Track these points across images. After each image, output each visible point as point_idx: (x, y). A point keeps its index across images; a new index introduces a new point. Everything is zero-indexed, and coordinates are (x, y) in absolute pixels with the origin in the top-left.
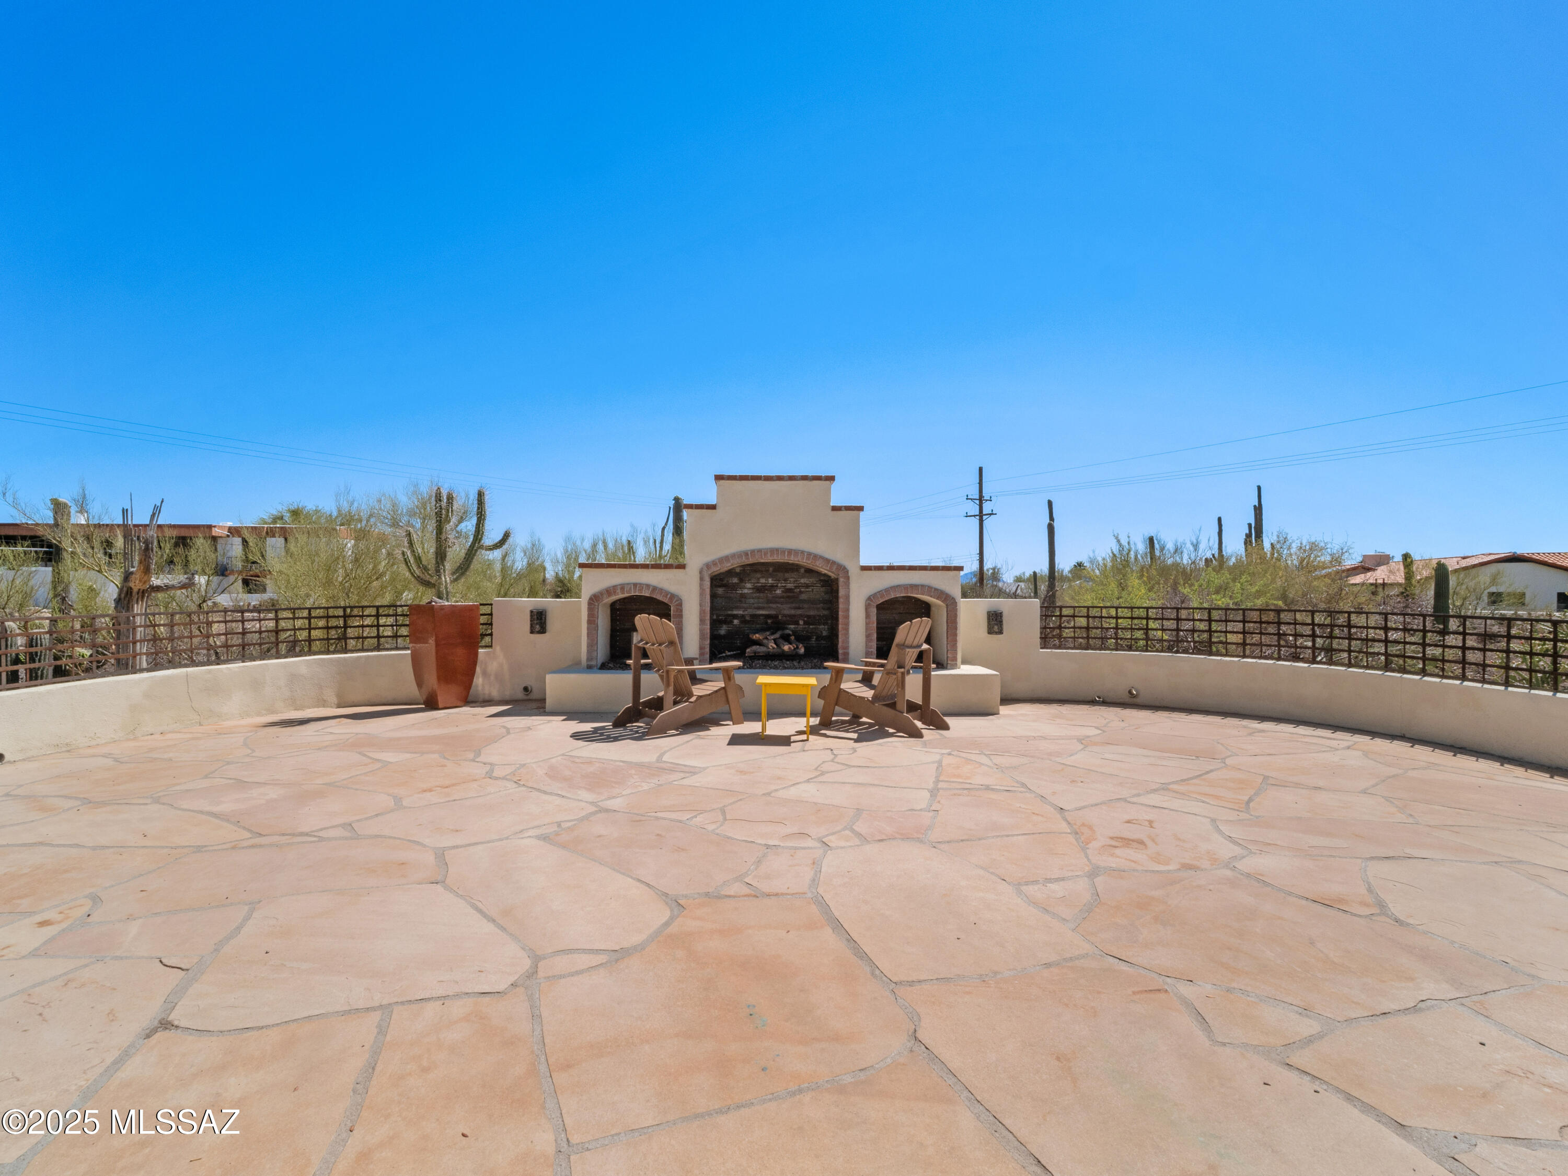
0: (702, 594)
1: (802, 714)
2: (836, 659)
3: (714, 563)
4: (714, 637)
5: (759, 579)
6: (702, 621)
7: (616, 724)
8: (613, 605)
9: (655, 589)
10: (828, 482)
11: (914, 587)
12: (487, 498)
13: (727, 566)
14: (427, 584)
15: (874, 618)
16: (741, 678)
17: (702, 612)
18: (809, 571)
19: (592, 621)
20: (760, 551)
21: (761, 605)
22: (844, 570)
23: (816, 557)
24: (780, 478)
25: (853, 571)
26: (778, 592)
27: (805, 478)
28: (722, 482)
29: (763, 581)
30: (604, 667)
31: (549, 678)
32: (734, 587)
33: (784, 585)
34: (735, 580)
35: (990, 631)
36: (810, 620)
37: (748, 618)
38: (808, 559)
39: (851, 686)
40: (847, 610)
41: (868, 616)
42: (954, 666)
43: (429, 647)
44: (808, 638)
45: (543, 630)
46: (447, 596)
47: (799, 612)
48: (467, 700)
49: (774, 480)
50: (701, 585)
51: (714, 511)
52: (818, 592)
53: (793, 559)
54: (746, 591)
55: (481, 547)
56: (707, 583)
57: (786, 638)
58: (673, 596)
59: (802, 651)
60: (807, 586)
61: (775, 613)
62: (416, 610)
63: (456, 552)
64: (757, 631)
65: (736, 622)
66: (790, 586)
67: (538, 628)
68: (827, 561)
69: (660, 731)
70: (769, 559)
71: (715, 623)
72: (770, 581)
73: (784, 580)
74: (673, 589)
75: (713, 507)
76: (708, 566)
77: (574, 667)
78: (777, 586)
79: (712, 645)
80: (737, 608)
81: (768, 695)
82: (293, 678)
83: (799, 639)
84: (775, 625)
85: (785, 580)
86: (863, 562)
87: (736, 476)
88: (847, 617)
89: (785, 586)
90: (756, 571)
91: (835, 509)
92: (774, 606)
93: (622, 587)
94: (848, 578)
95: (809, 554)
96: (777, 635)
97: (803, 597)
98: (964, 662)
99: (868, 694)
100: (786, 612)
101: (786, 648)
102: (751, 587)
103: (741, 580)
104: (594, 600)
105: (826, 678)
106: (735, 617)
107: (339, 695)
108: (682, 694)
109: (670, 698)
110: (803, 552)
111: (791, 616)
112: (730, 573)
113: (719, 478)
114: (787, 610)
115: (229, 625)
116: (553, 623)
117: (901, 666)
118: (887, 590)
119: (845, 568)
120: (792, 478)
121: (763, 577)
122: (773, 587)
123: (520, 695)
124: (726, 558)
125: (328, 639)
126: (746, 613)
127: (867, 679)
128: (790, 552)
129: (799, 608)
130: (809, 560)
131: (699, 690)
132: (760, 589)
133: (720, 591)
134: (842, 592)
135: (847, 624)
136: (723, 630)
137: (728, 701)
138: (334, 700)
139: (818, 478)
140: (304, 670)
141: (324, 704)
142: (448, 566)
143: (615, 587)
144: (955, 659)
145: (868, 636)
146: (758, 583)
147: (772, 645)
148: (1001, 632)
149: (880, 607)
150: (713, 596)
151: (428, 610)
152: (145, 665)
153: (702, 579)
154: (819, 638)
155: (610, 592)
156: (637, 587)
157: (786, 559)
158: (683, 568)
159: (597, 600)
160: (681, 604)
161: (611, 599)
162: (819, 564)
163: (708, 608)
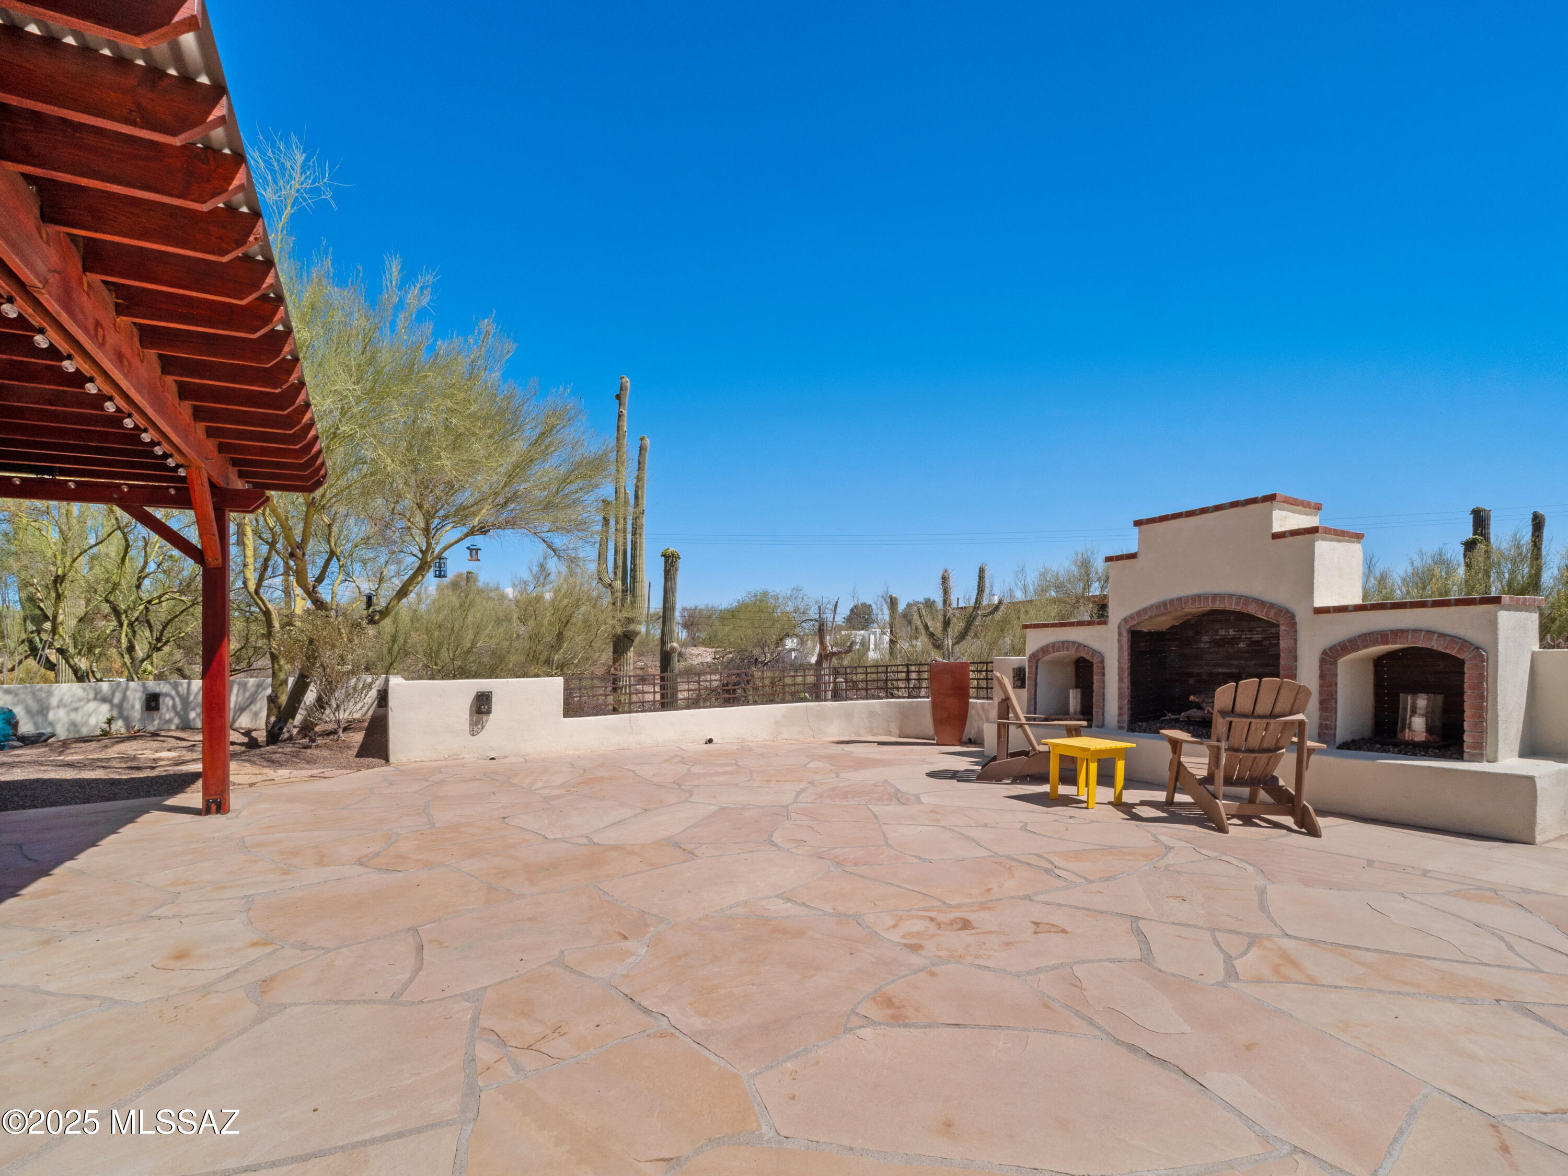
0: (1120, 650)
3: (1132, 617)
5: (1217, 631)
6: (1121, 680)
10: (1268, 503)
13: (1145, 619)
17: (1122, 668)
19: (1031, 677)
21: (1221, 662)
22: (1291, 617)
23: (1247, 600)
24: (1204, 511)
25: (1302, 615)
26: (1242, 645)
27: (1236, 504)
28: (1143, 527)
29: (1222, 632)
33: (1249, 636)
37: (1204, 677)
38: (1237, 604)
46: (949, 656)
49: (1198, 515)
50: (1119, 641)
51: (1135, 560)
54: (1202, 645)
58: (1094, 652)
61: (1237, 671)
66: (1257, 637)
67: (1019, 683)
68: (1262, 604)
70: (1196, 607)
72: (1231, 632)
73: (1249, 631)
74: (1096, 646)
75: (1133, 556)
76: (1125, 620)
78: (1240, 638)
82: (872, 714)
85: (1251, 630)
86: (1318, 603)
87: (1155, 518)
89: (1251, 638)
90: (1205, 622)
92: (1235, 662)
93: (1054, 646)
94: (1294, 625)
95: (1240, 597)
102: (1208, 640)
104: (1032, 658)
107: (901, 730)
110: (1230, 596)
113: (1138, 523)
115: (879, 675)
119: (1288, 611)
120: (1218, 508)
121: (1222, 628)
122: (1235, 640)
124: (1145, 611)
125: (909, 688)
126: (1202, 670)
128: (1215, 597)
129: (1268, 665)
130: (1239, 605)
132: (1219, 643)
138: (897, 732)
139: (1253, 501)
141: (890, 733)
143: (1047, 646)
146: (1217, 635)
147: (1209, 709)
152: (830, 697)
153: (1120, 634)
155: (1044, 650)
156: (1065, 645)
157: (1210, 606)
158: (1105, 623)
159: (1035, 658)
160: (1102, 661)
161: (1048, 658)
162: (1252, 610)
163: (1126, 665)
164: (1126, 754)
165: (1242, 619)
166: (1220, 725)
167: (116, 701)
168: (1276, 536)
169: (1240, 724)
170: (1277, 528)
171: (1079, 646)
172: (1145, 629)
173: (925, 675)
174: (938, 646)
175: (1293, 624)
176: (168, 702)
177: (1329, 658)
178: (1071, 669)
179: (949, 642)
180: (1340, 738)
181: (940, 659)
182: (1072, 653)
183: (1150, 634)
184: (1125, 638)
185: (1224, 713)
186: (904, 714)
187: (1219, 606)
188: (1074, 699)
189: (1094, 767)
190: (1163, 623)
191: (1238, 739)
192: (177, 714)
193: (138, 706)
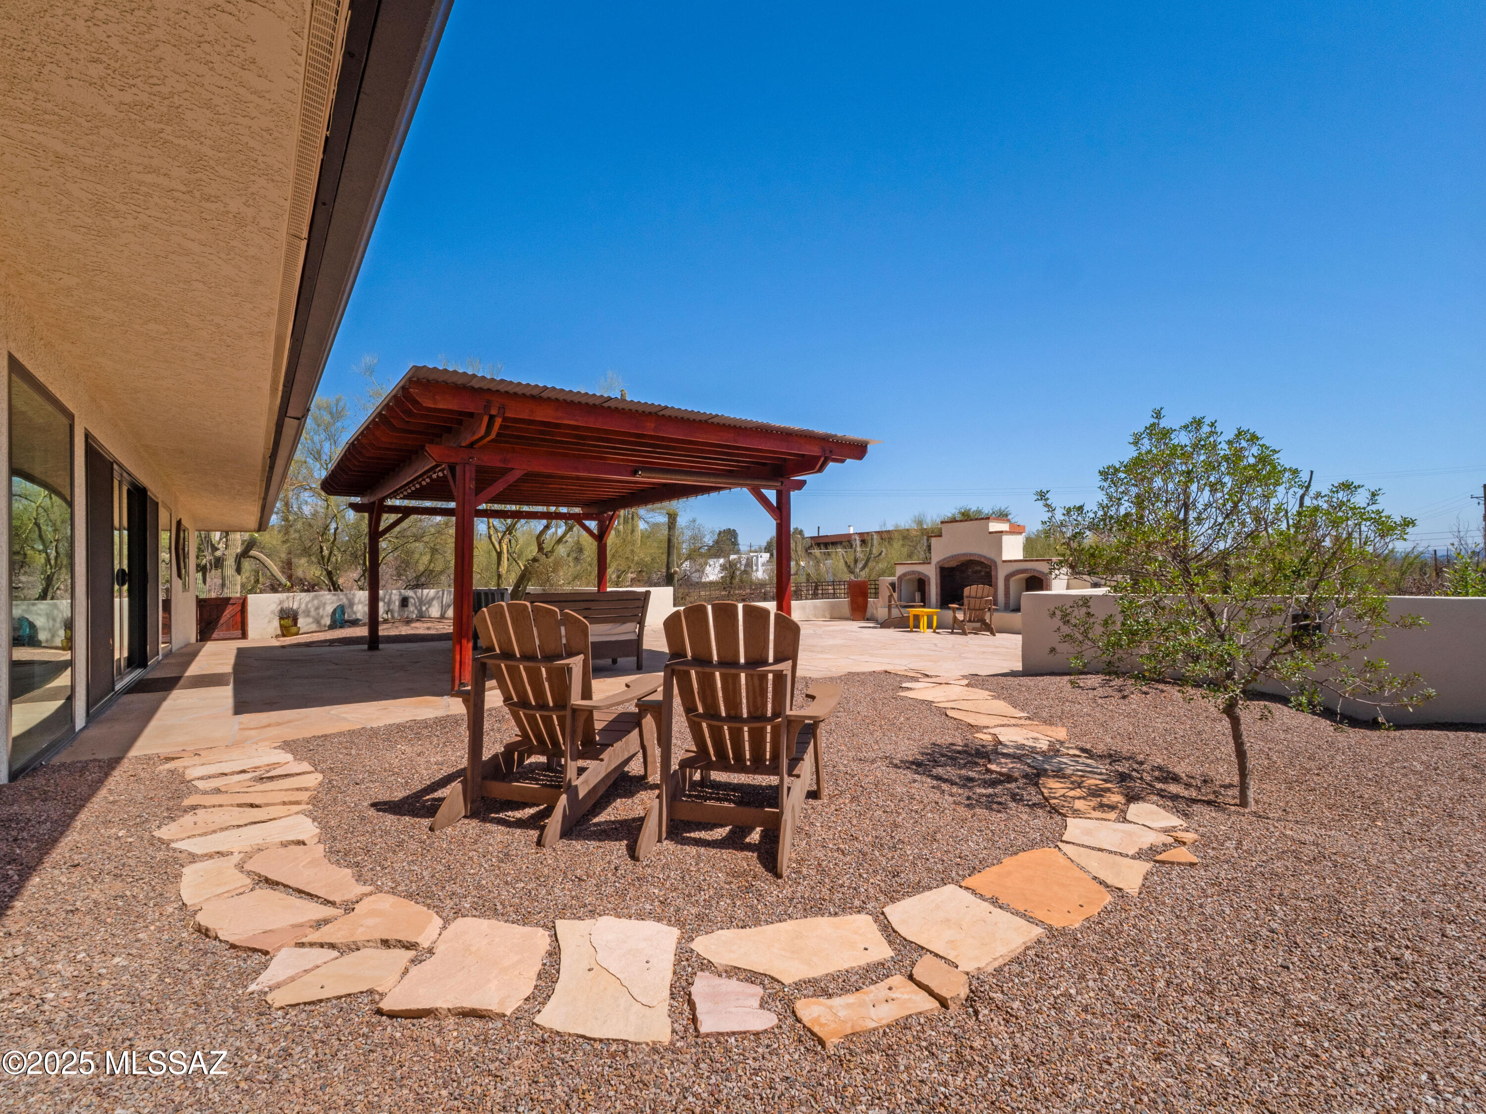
0: (937, 574)
3: (941, 561)
6: (937, 588)
10: (988, 520)
11: (1028, 570)
17: (937, 584)
19: (899, 587)
20: (959, 555)
21: (968, 578)
22: (995, 563)
23: (982, 556)
25: (999, 563)
33: (981, 569)
37: (963, 584)
40: (997, 582)
41: (1006, 585)
48: (864, 618)
50: (936, 571)
51: (941, 537)
53: (974, 558)
58: (926, 576)
66: (984, 570)
68: (986, 558)
70: (966, 558)
74: (926, 573)
76: (938, 563)
82: (815, 607)
86: (1004, 559)
88: (996, 586)
93: (909, 573)
95: (979, 555)
118: (1015, 572)
119: (994, 561)
121: (976, 566)
125: (835, 594)
126: (969, 584)
128: (970, 554)
130: (979, 558)
134: (993, 573)
135: (997, 589)
143: (905, 573)
145: (1005, 595)
146: (974, 569)
153: (936, 568)
155: (904, 575)
156: (913, 572)
157: (968, 558)
158: (929, 563)
159: (900, 578)
160: (929, 580)
161: (906, 578)
162: (983, 560)
163: (939, 581)
164: (937, 613)
165: (981, 563)
166: (966, 601)
167: (386, 600)
168: (991, 533)
169: (973, 601)
170: (991, 530)
171: (920, 573)
172: (946, 566)
174: (852, 572)
175: (996, 566)
176: (412, 600)
177: (1008, 578)
178: (916, 584)
179: (858, 570)
180: (1011, 608)
181: (853, 578)
182: (916, 576)
183: (948, 568)
184: (938, 570)
185: (967, 597)
186: (833, 607)
187: (972, 558)
188: (918, 596)
189: (926, 618)
190: (953, 564)
191: (972, 606)
192: (416, 608)
193: (397, 603)
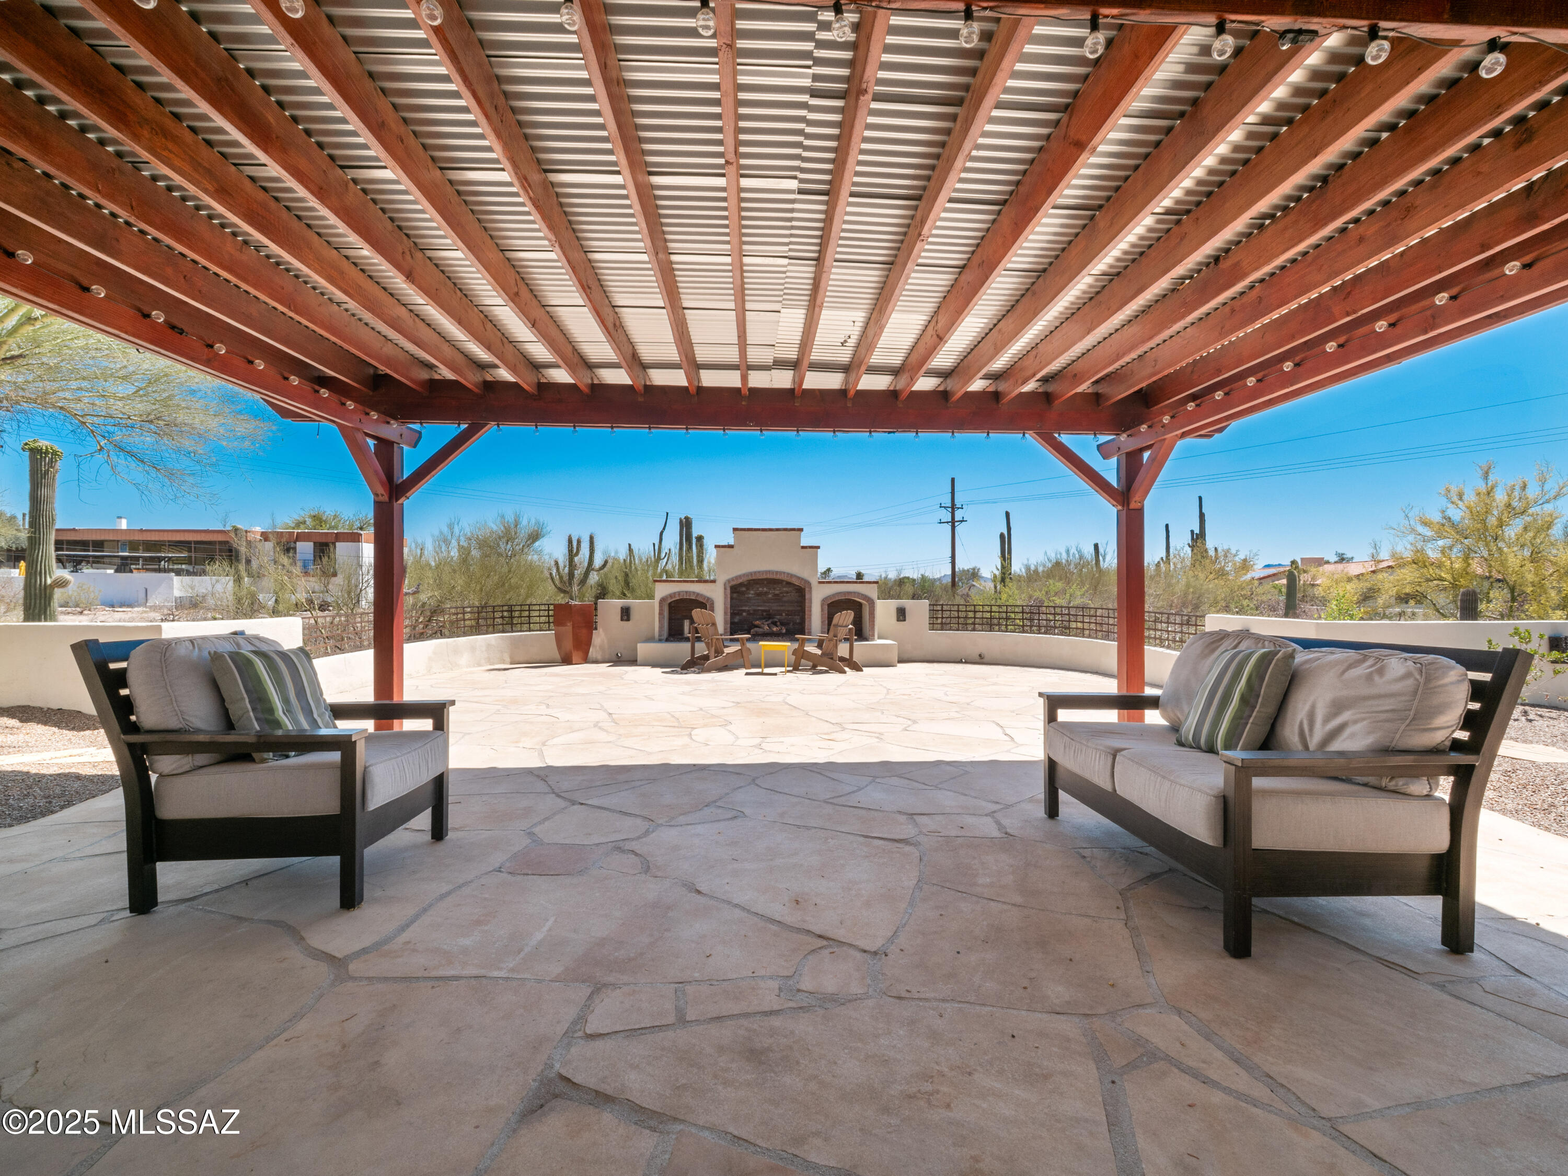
0: (725, 598)
1: (783, 666)
2: (803, 633)
3: (733, 579)
4: (732, 623)
5: (758, 588)
6: (725, 613)
7: (683, 669)
8: (670, 604)
9: (698, 594)
11: (849, 593)
12: (595, 540)
13: (740, 581)
14: (564, 592)
15: (826, 612)
16: (749, 645)
17: (725, 608)
18: (789, 584)
19: (661, 614)
20: (759, 572)
22: (808, 583)
23: (792, 576)
24: (771, 530)
25: (814, 584)
26: (770, 596)
27: (785, 530)
28: (737, 532)
29: (760, 589)
30: (667, 640)
31: (639, 645)
32: (743, 593)
34: (744, 589)
35: (898, 620)
36: (789, 613)
37: (752, 612)
38: (787, 577)
39: (812, 649)
40: (810, 607)
41: (822, 610)
42: (873, 640)
43: (568, 628)
44: (788, 624)
45: (628, 620)
46: (576, 598)
47: (782, 608)
48: (586, 660)
50: (725, 592)
52: (793, 596)
53: (778, 577)
54: (750, 596)
55: (593, 569)
56: (729, 591)
57: (775, 624)
58: (709, 599)
59: (784, 631)
60: (787, 592)
61: (768, 608)
62: (558, 607)
63: (578, 573)
64: (757, 619)
65: (744, 614)
66: (777, 592)
67: (625, 617)
68: (799, 578)
69: (709, 670)
70: (765, 577)
71: (733, 615)
72: (765, 589)
74: (708, 594)
75: (731, 547)
76: (729, 581)
77: (650, 639)
78: (769, 593)
79: (731, 628)
80: (746, 606)
81: (765, 651)
83: (782, 624)
84: (768, 616)
85: (774, 589)
87: (743, 529)
88: (810, 611)
89: (774, 593)
90: (757, 583)
91: (803, 547)
92: (767, 604)
93: (679, 593)
94: (810, 588)
95: (788, 574)
96: (769, 622)
97: (785, 599)
98: (879, 638)
99: (819, 652)
100: (775, 608)
101: (775, 629)
102: (753, 593)
103: (748, 589)
104: (662, 600)
105: (796, 645)
106: (744, 611)
107: (511, 657)
108: (718, 652)
109: (712, 654)
111: (778, 610)
112: (741, 585)
113: (735, 530)
114: (775, 607)
116: (634, 615)
117: (835, 636)
118: (834, 595)
120: (778, 530)
121: (761, 587)
122: (766, 593)
123: (615, 658)
124: (740, 577)
126: (751, 608)
127: (820, 646)
128: (777, 572)
129: (782, 606)
131: (727, 651)
132: (759, 595)
133: (735, 595)
134: (807, 597)
135: (810, 615)
136: (736, 620)
137: (743, 657)
138: (508, 660)
139: (793, 530)
140: (493, 642)
141: (504, 662)
142: (576, 581)
143: (674, 594)
144: (873, 635)
145: (822, 622)
146: (758, 590)
147: (766, 627)
148: (905, 620)
149: (829, 605)
150: (732, 598)
151: (567, 607)
153: (725, 589)
154: (795, 623)
155: (672, 596)
156: (687, 593)
157: (770, 577)
158: (713, 582)
159: (665, 601)
160: (715, 601)
161: (672, 600)
162: (793, 580)
163: (729, 606)
170: (802, 544)
173: (551, 613)
177: (824, 602)
187: (776, 577)
188: (687, 625)
